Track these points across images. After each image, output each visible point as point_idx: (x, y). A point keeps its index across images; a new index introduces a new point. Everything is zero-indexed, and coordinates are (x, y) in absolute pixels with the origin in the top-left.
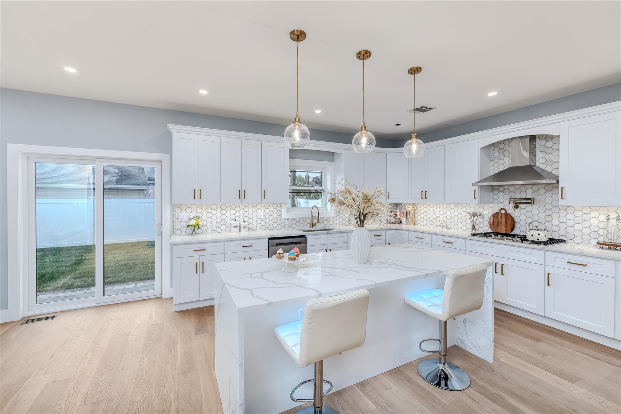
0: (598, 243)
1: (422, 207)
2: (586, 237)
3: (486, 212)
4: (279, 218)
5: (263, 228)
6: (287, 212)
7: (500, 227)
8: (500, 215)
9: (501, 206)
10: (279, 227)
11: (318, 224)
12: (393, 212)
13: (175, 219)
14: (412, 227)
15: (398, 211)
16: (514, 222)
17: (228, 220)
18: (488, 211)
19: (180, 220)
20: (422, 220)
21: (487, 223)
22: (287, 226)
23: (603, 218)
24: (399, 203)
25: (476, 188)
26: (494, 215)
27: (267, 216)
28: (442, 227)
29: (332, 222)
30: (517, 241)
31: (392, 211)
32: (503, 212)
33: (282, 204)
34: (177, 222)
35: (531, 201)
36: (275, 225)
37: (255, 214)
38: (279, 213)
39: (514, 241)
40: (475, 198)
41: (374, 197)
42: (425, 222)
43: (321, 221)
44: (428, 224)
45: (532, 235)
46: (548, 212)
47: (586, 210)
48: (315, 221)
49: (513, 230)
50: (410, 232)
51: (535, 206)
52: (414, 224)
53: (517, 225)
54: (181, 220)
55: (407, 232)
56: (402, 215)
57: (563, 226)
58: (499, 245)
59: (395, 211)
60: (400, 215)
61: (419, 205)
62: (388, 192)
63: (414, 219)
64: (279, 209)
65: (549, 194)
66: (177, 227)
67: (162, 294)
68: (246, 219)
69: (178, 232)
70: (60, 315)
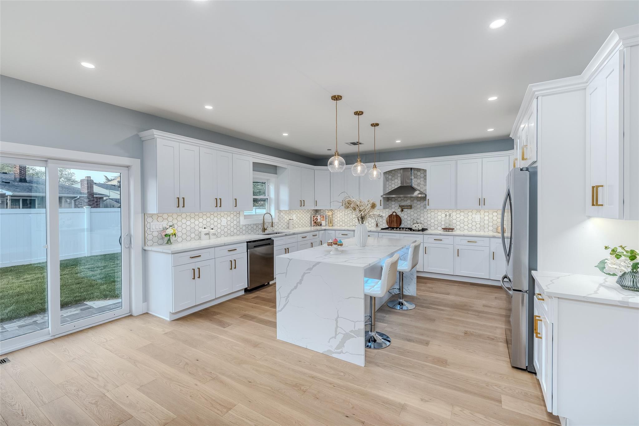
0: (443, 229)
1: (338, 212)
2: (436, 226)
3: (384, 215)
4: (238, 224)
5: (226, 234)
6: (244, 219)
7: (393, 224)
8: (393, 216)
9: (393, 210)
10: (238, 233)
12: (315, 217)
13: (146, 229)
14: (331, 228)
15: (319, 216)
16: (401, 220)
17: (197, 228)
18: (386, 214)
19: (152, 230)
20: (338, 222)
21: (385, 221)
22: (244, 232)
23: (444, 215)
24: (318, 210)
25: (382, 199)
26: (389, 216)
27: (229, 223)
28: (354, 226)
29: (276, 227)
30: (408, 231)
32: (394, 214)
33: (241, 212)
34: (149, 233)
35: (410, 207)
36: (235, 231)
37: (219, 221)
38: (238, 220)
39: (407, 231)
40: (381, 206)
42: (341, 223)
44: (344, 225)
45: (416, 227)
46: (419, 213)
47: (436, 211)
49: (400, 224)
50: (336, 231)
51: (412, 210)
52: (332, 226)
53: (403, 222)
54: (154, 230)
55: (334, 231)
56: (322, 219)
57: (426, 221)
58: (399, 234)
60: (320, 219)
61: (336, 211)
63: (332, 222)
64: (238, 215)
65: (419, 203)
66: (149, 237)
67: (130, 311)
68: (212, 226)
69: (149, 243)
70: (10, 357)
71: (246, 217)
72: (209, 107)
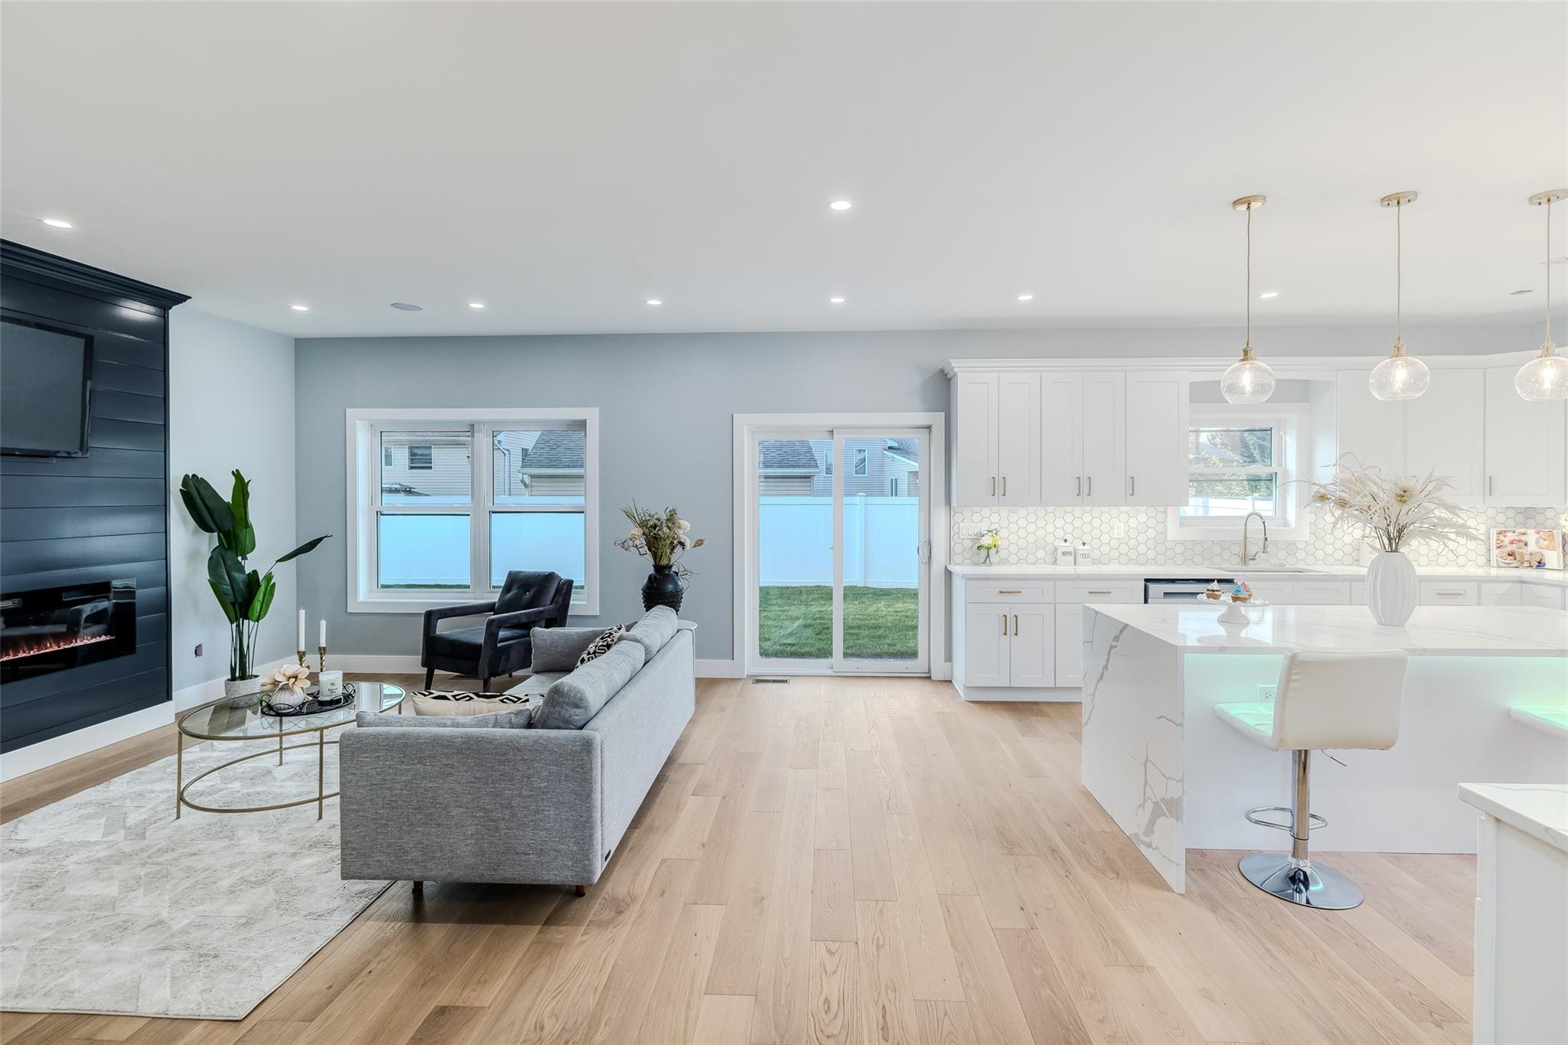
4: (1160, 539)
5: (1123, 558)
6: (1181, 526)
10: (1161, 559)
11: (1262, 556)
13: (952, 533)
15: (1531, 532)
17: (1050, 539)
19: (961, 537)
22: (1180, 558)
24: (1534, 509)
27: (1133, 533)
29: (1301, 555)
31: (1505, 532)
34: (956, 540)
36: (1151, 553)
37: (1105, 528)
38: (1160, 528)
41: (1425, 492)
43: (1270, 549)
48: (1252, 550)
54: (963, 537)
59: (1517, 531)
60: (1537, 542)
62: (1491, 477)
64: (1160, 517)
66: (957, 549)
67: (929, 672)
68: (1087, 538)
69: (956, 558)
70: (792, 680)
71: (1184, 521)
72: (1025, 298)
